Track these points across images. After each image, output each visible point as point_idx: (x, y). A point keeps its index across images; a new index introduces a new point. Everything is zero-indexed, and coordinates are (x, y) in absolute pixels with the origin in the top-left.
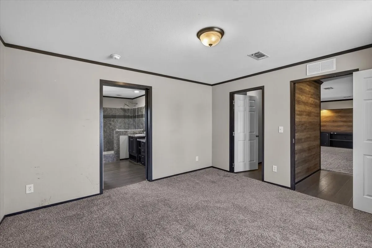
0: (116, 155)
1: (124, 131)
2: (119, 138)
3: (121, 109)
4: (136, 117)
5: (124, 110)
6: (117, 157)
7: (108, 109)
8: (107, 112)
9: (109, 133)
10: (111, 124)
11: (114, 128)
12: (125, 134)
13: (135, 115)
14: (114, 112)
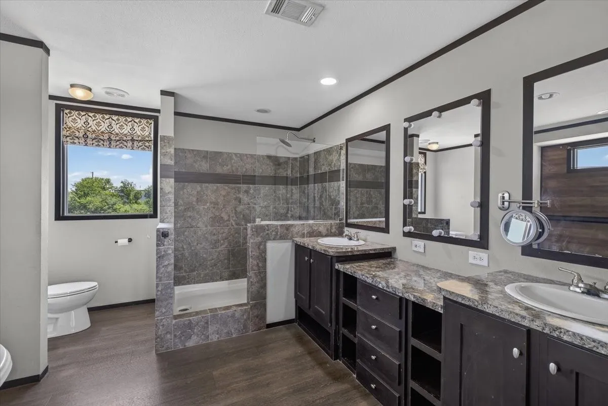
0: (256, 312)
1: (281, 226)
2: (265, 251)
3: (269, 157)
4: (311, 179)
5: (276, 161)
6: (257, 317)
7: (234, 157)
8: (229, 167)
9: (236, 227)
10: (240, 202)
11: (247, 212)
12: (283, 238)
13: (305, 175)
14: (248, 166)
